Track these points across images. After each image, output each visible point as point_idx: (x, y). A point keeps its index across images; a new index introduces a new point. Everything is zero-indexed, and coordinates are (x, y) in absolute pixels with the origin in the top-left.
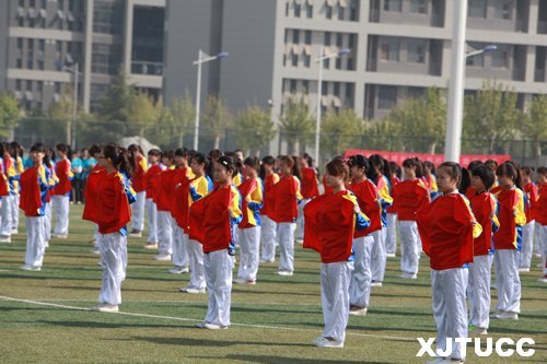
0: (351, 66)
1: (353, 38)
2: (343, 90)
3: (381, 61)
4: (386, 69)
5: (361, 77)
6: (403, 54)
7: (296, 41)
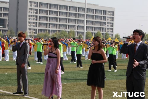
0: (36, 27)
1: (37, 23)
2: (35, 30)
3: (40, 26)
4: (41, 27)
5: (38, 28)
6: (43, 25)
7: (29, 23)
